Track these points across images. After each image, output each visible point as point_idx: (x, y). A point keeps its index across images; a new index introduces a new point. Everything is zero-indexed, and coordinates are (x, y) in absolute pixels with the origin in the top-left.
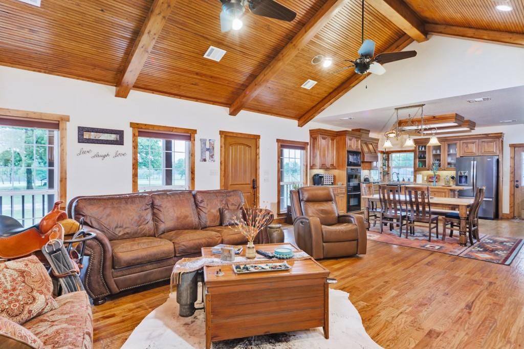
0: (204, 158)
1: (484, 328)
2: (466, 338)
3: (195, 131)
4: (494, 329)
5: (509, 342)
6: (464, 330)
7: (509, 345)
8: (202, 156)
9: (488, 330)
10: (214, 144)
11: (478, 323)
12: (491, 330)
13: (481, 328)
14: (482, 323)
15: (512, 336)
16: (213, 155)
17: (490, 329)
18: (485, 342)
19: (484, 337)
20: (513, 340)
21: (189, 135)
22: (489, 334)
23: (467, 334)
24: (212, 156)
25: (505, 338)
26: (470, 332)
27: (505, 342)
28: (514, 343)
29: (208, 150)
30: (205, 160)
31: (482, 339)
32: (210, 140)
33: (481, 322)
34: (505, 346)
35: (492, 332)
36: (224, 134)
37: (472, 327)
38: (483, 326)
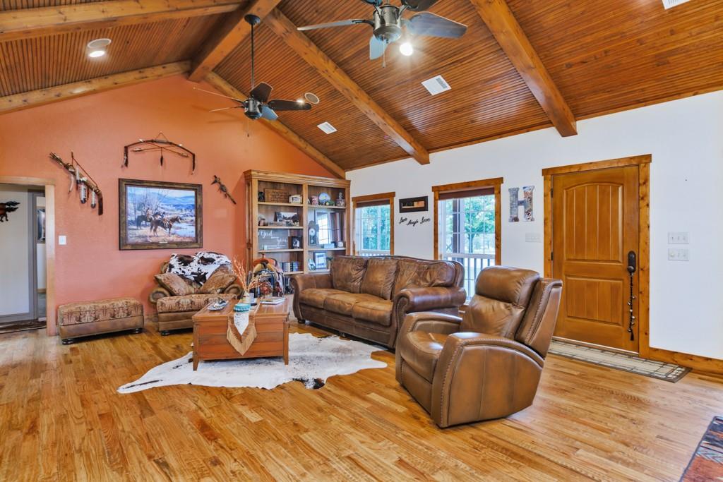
0: (515, 216)
1: (116, 449)
2: (120, 428)
3: (500, 180)
4: (104, 454)
5: (80, 451)
6: (129, 432)
7: (77, 448)
8: (511, 213)
9: (110, 450)
10: (531, 193)
11: (127, 450)
12: (106, 451)
13: (118, 446)
14: (123, 452)
15: (80, 461)
16: (531, 210)
17: (108, 452)
18: (101, 436)
19: (106, 439)
20: (77, 456)
21: (491, 187)
22: (104, 446)
23: (123, 431)
24: (528, 213)
25: (86, 452)
26: (123, 436)
27: (82, 448)
28: (73, 454)
29: (521, 203)
30: (516, 219)
31: (106, 437)
32: (524, 188)
33: (125, 452)
34: (80, 444)
35: (104, 450)
36: (551, 173)
37: (127, 442)
38: (118, 450)
